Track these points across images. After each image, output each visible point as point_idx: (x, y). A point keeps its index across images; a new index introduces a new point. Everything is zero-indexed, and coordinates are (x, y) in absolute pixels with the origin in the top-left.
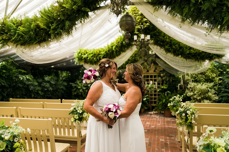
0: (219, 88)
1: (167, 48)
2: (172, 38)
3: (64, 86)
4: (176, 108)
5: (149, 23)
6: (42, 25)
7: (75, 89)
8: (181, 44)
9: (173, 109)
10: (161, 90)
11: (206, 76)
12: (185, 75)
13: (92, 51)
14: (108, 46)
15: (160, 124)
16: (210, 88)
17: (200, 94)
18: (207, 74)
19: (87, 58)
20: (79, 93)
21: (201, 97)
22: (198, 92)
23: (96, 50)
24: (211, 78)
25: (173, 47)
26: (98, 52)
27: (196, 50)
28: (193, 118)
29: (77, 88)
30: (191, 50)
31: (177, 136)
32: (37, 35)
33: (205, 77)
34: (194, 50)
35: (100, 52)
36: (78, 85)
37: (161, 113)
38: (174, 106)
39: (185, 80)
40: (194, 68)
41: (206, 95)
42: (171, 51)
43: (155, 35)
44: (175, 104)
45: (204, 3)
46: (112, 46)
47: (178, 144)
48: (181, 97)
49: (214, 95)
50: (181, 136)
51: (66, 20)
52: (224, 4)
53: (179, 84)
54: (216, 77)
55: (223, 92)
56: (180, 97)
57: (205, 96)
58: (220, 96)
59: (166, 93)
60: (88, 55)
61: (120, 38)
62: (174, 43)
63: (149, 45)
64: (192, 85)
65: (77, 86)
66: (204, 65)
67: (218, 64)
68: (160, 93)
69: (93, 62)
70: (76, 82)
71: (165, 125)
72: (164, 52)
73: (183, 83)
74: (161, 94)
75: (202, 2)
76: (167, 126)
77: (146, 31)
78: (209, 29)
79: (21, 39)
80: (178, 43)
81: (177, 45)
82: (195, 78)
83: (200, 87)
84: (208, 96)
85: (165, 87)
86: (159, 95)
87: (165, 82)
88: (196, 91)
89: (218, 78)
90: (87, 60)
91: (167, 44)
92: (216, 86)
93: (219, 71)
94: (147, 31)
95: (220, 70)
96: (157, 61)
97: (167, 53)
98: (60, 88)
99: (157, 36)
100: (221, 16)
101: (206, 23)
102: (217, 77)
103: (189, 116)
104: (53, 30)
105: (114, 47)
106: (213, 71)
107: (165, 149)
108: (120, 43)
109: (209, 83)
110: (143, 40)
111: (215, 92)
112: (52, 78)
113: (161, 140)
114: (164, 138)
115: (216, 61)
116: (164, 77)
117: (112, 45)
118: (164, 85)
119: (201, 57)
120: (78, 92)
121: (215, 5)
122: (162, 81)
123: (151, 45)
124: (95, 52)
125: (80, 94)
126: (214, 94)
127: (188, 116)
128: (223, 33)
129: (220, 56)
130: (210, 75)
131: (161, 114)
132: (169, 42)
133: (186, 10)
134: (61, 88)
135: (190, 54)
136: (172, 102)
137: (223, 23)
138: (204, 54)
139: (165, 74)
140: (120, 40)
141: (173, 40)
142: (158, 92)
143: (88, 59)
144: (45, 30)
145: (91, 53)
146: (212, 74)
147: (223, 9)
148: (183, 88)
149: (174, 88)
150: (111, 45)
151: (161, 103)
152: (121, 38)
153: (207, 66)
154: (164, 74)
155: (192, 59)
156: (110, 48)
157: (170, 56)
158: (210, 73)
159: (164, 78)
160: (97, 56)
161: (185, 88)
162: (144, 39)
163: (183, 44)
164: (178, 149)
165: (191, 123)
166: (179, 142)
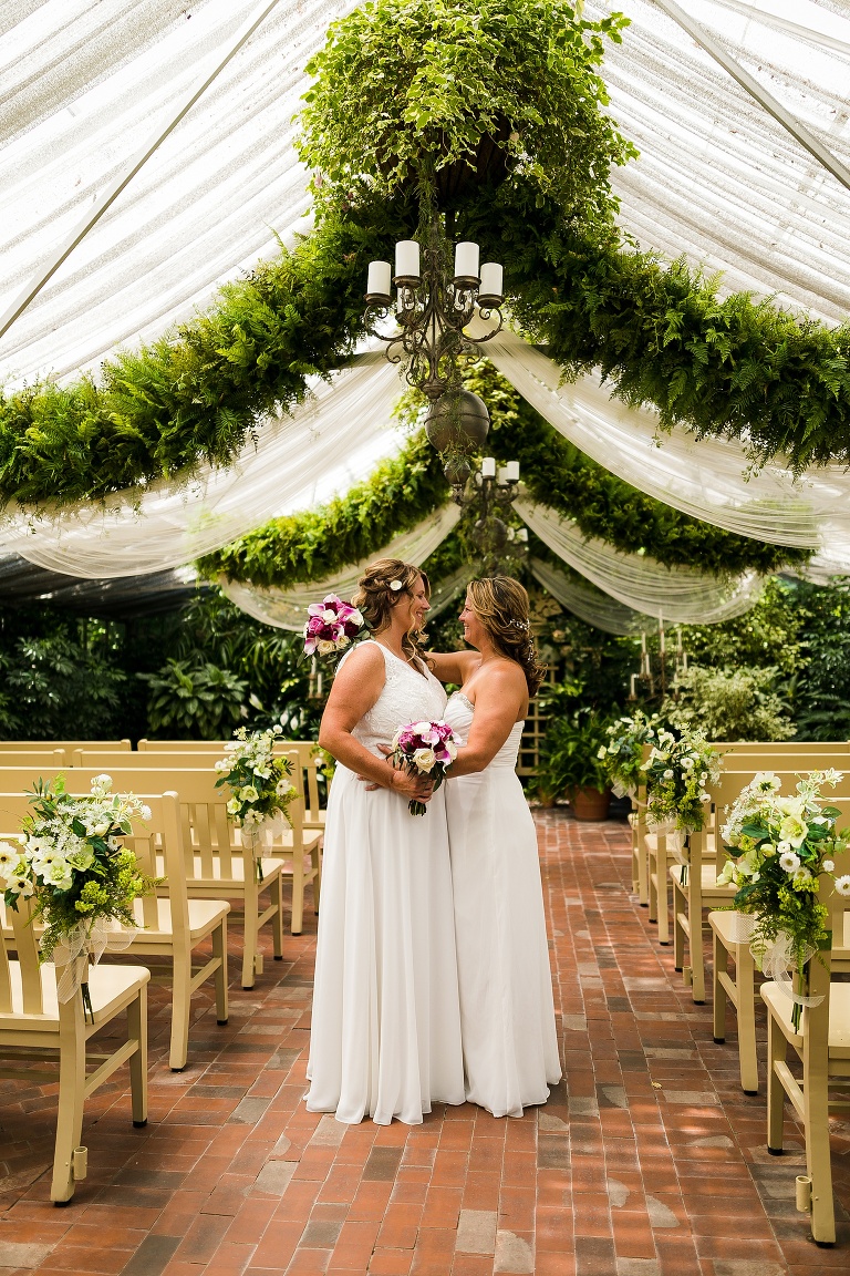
0: (798, 690)
1: (589, 518)
2: (611, 474)
3: (111, 686)
4: (632, 766)
5: (514, 410)
6: (125, 425)
7: (160, 704)
8: (646, 501)
9: (619, 770)
10: (554, 703)
11: (746, 639)
12: (658, 634)
13: (264, 527)
14: (336, 504)
15: (556, 849)
16: (764, 690)
17: (724, 714)
18: (750, 629)
19: (243, 554)
20: (182, 719)
21: (728, 728)
22: (714, 708)
23: (281, 522)
24: (766, 645)
25: (613, 511)
26: (292, 530)
27: (706, 528)
28: (702, 783)
29: (175, 697)
30: (688, 528)
31: (634, 882)
32: (97, 462)
33: (743, 643)
34: (699, 528)
35: (300, 529)
36: (177, 681)
37: (555, 805)
38: (622, 757)
39: (661, 655)
40: (695, 604)
41: (747, 720)
42: (606, 528)
43: (540, 460)
44: (629, 749)
45: (740, 366)
46: (356, 507)
47: (637, 912)
48: (651, 718)
49: (778, 720)
50: (654, 877)
51: (221, 405)
52: (806, 372)
53: (634, 676)
54: (789, 641)
55: (814, 709)
56: (647, 718)
57: (745, 725)
58: (802, 723)
59: (576, 715)
60: (245, 545)
61: (388, 470)
62: (616, 496)
63: (514, 504)
64: (687, 676)
65: (175, 686)
66: (738, 591)
67: (793, 586)
68: (549, 717)
69: (271, 575)
70: (163, 671)
71: (580, 849)
72: (576, 534)
73: (653, 669)
74: (557, 719)
75: (733, 362)
76: (586, 855)
77: (503, 444)
78: (756, 455)
79: (30, 477)
80: (634, 495)
81: (630, 507)
82: (702, 645)
83: (722, 686)
84: (756, 722)
85: (571, 691)
86: (543, 726)
87: (570, 666)
88: (706, 703)
89: (794, 649)
90: (243, 563)
91: (588, 501)
92: (786, 683)
93: (799, 618)
94: (506, 441)
95: (802, 612)
96: (538, 572)
97: (588, 540)
98: (96, 697)
99: (547, 467)
100: (796, 414)
101: (746, 433)
102: (790, 644)
103: (689, 778)
104: (167, 443)
105: (363, 510)
106: (776, 615)
107: (591, 931)
108: (389, 490)
109: (757, 667)
110: (489, 484)
111: (785, 707)
112: (54, 647)
113: (568, 902)
114: (580, 895)
115: (784, 576)
116: (568, 644)
117: (354, 502)
118: (568, 678)
119: (724, 554)
120: (180, 715)
121: (776, 375)
122: (556, 664)
123: (520, 503)
124: (279, 529)
125: (189, 724)
126: (781, 714)
127: (684, 776)
128: (804, 470)
129: (798, 555)
130: (764, 636)
131: (556, 810)
132: (599, 493)
133: (677, 388)
134: (100, 698)
135: (682, 541)
136: (616, 740)
137: (805, 437)
138: (738, 543)
139: (573, 631)
140: (389, 480)
141: (614, 482)
142: (541, 714)
143: (247, 559)
144: (134, 442)
145: (261, 532)
146: (772, 632)
147: (801, 389)
148: (652, 691)
149: (612, 695)
150: (351, 498)
151: (555, 758)
152: (393, 471)
153: (747, 596)
154: (568, 631)
155: (691, 564)
156: (345, 513)
157: (602, 548)
158: (763, 626)
159: (566, 650)
160: (289, 550)
161: (659, 692)
162: (493, 479)
163: (654, 500)
164: (640, 928)
165: (695, 802)
166: (645, 905)
